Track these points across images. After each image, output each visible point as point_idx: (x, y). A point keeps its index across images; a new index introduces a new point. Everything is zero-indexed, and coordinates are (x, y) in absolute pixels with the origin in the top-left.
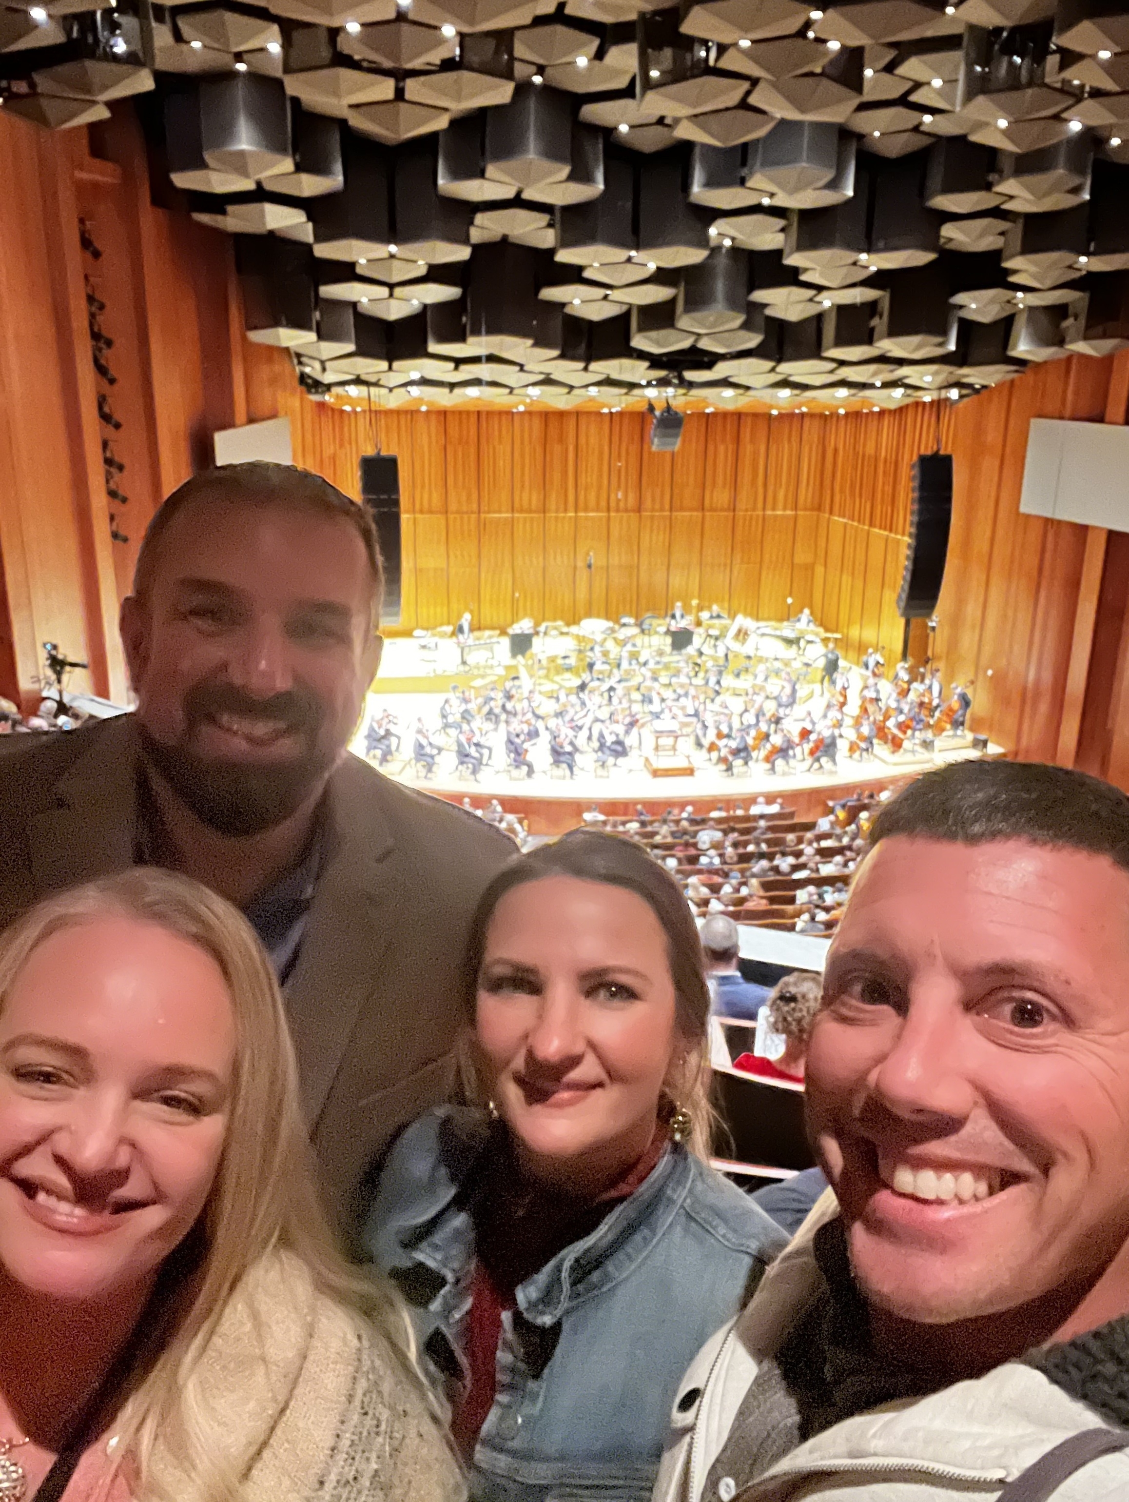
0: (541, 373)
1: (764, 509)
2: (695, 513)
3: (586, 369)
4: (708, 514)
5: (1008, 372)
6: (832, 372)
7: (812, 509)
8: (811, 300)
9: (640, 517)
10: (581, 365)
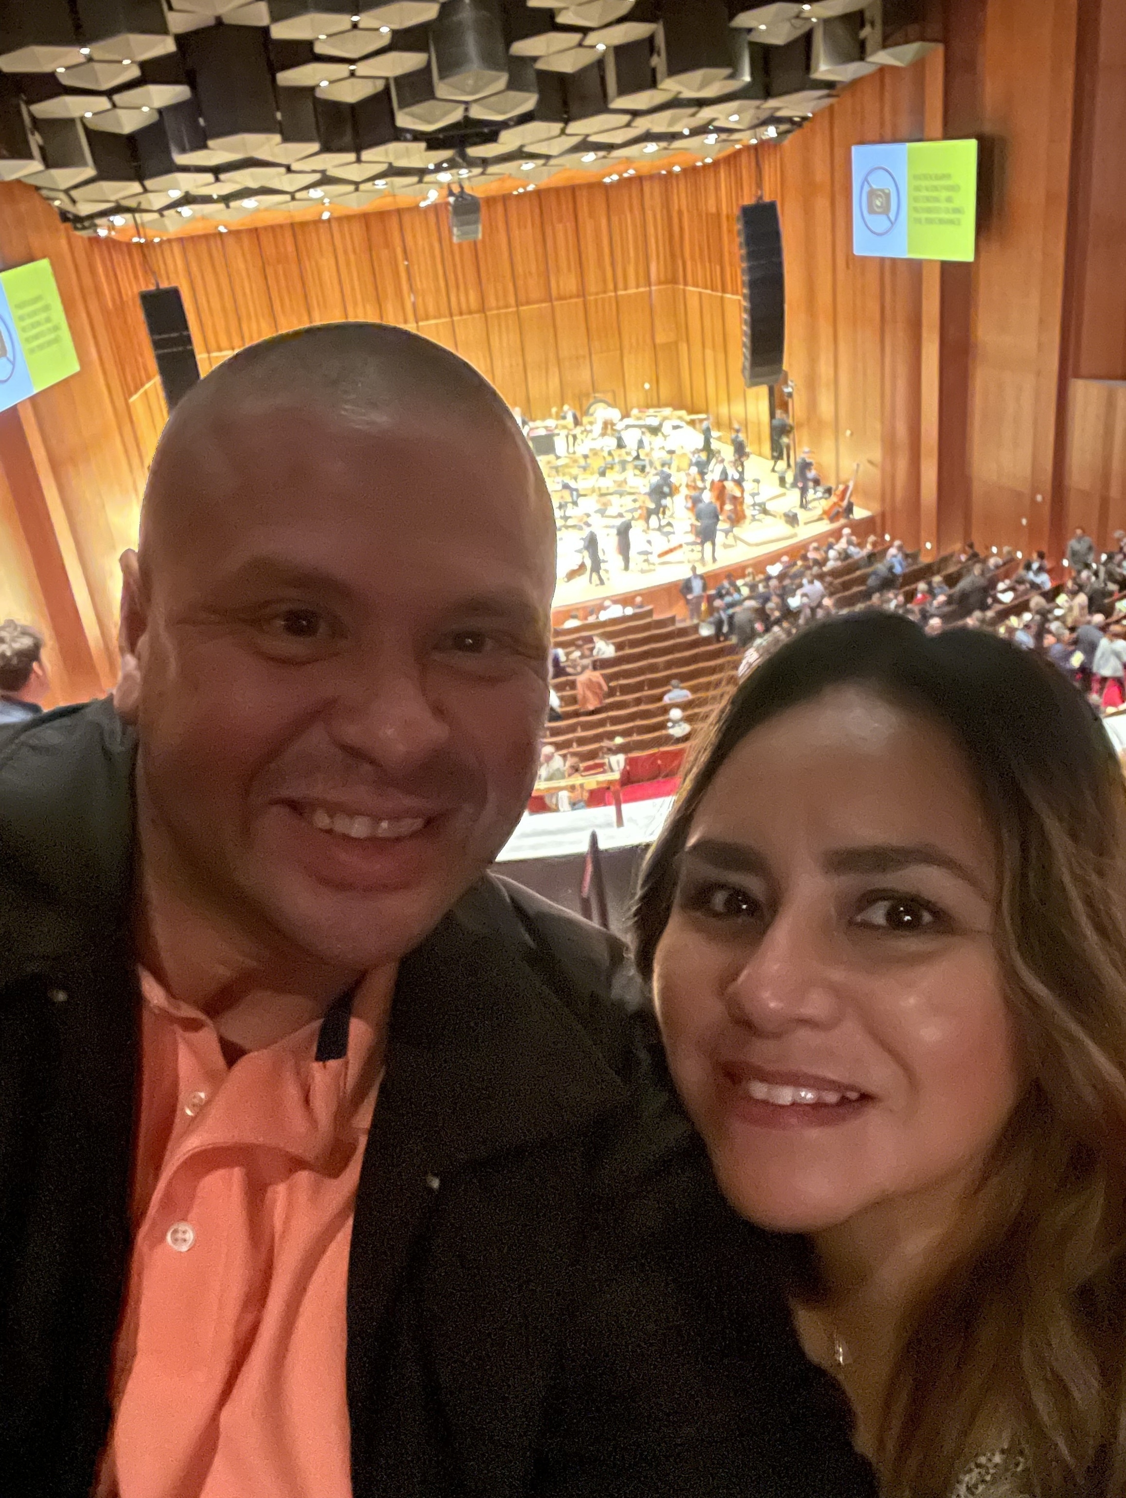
0: (314, 171)
1: (616, 289)
2: (544, 305)
3: (359, 160)
4: (555, 303)
5: (820, 98)
6: (628, 125)
7: (666, 282)
8: (580, 45)
9: (486, 317)
10: (352, 157)
